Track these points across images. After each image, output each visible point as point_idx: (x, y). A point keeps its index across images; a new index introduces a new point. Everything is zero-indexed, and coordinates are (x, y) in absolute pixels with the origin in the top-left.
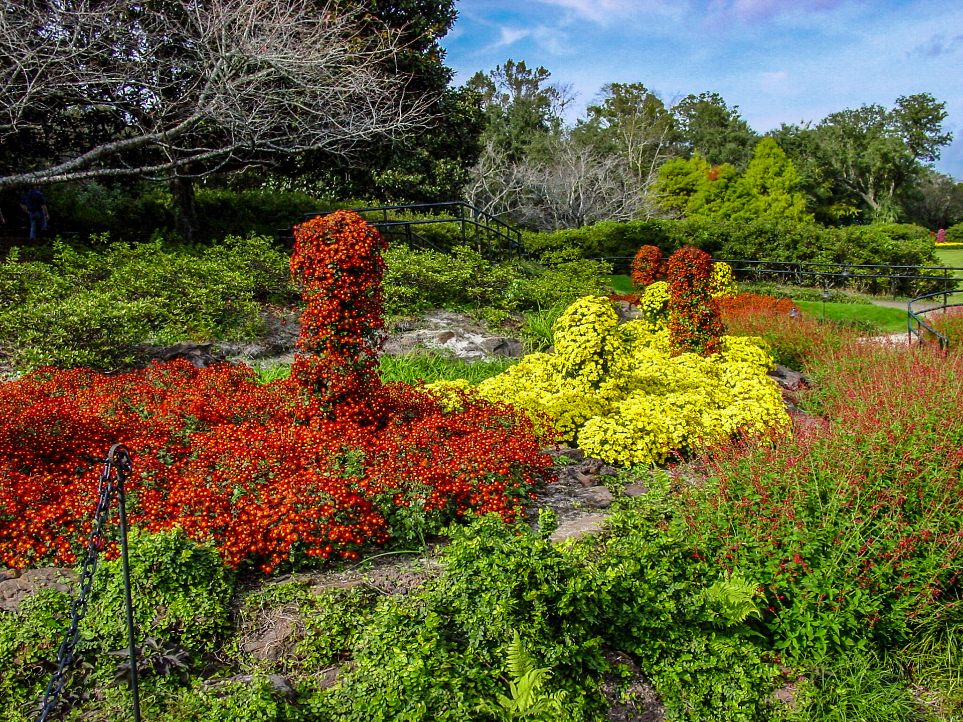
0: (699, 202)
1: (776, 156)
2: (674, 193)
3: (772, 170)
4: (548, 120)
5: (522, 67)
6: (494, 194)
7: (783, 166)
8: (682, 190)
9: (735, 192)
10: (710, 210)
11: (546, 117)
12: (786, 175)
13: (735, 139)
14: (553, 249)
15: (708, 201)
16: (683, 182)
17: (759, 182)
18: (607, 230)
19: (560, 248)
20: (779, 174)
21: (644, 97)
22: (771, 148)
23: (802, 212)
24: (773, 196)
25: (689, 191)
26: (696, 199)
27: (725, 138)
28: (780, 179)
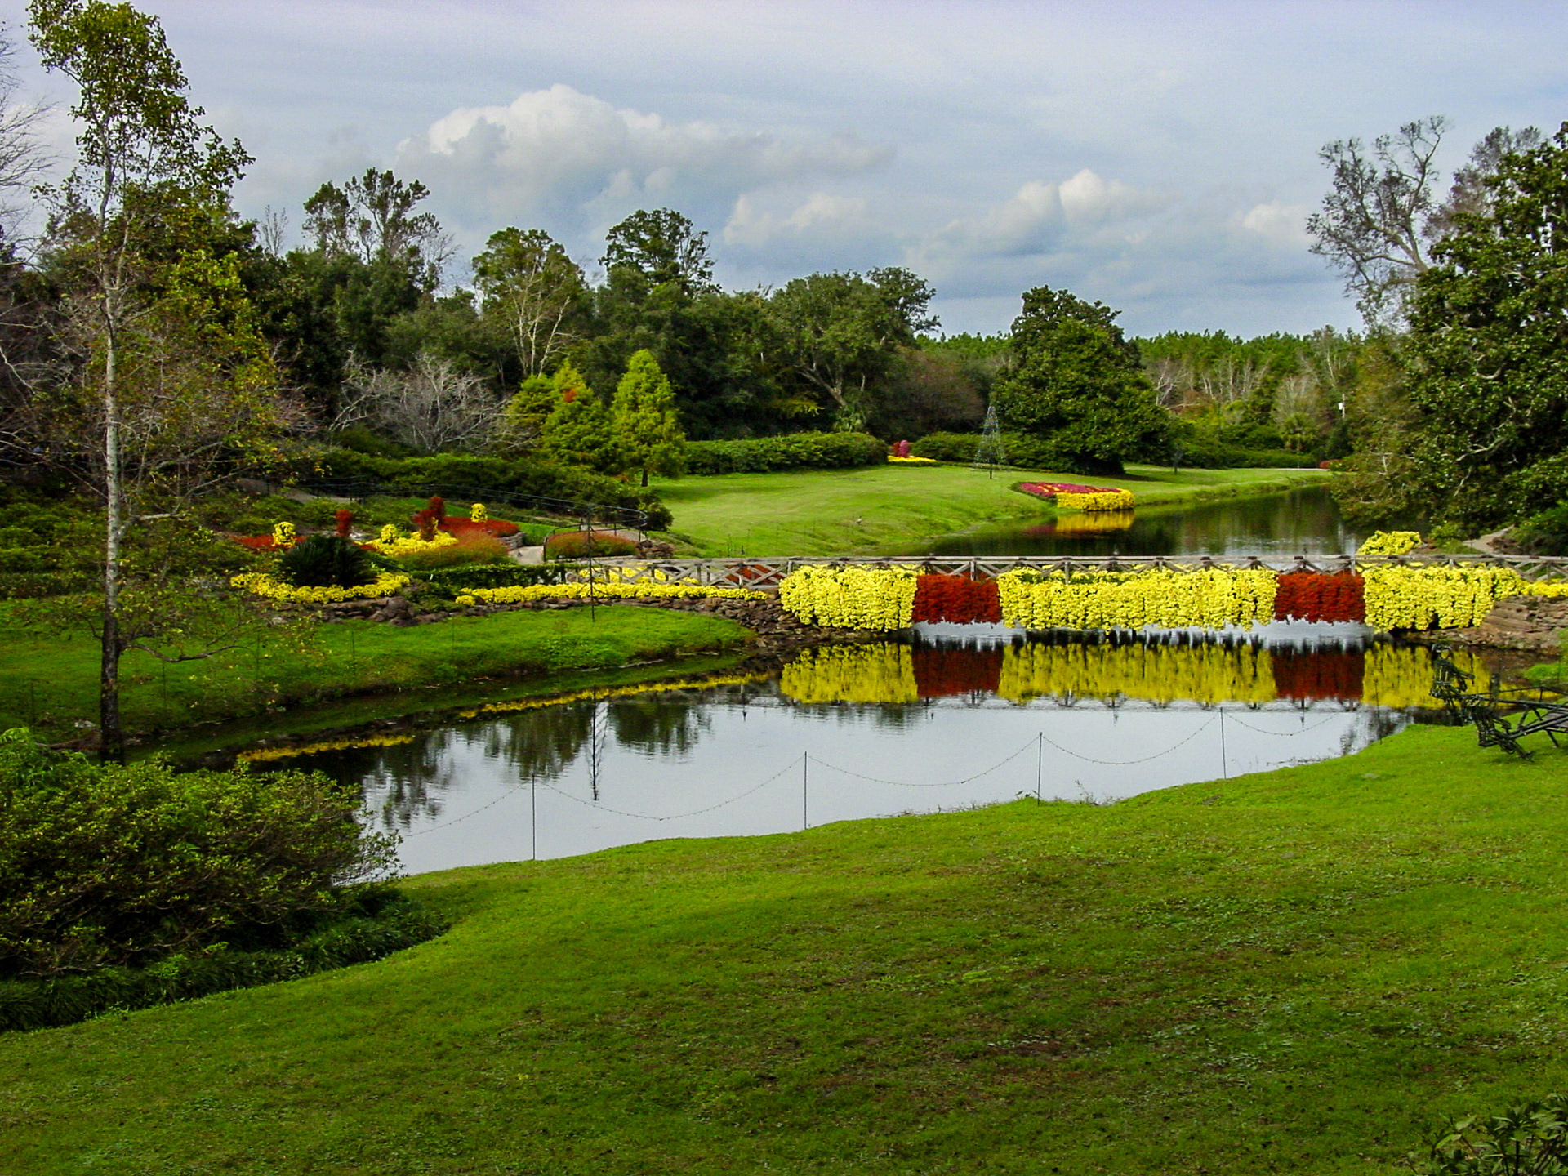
0: (553, 423)
1: (649, 371)
2: (533, 410)
3: (645, 385)
4: (420, 281)
5: (388, 178)
6: (351, 399)
7: (656, 381)
8: (541, 407)
9: (587, 415)
10: (563, 431)
11: (418, 277)
12: (658, 391)
13: (650, 320)
14: (402, 474)
15: (563, 422)
16: (543, 398)
17: (630, 397)
18: (444, 462)
19: (408, 474)
20: (651, 390)
21: (546, 248)
22: (645, 363)
23: (671, 431)
24: (642, 413)
25: (548, 408)
26: (553, 418)
27: (639, 316)
28: (652, 396)
